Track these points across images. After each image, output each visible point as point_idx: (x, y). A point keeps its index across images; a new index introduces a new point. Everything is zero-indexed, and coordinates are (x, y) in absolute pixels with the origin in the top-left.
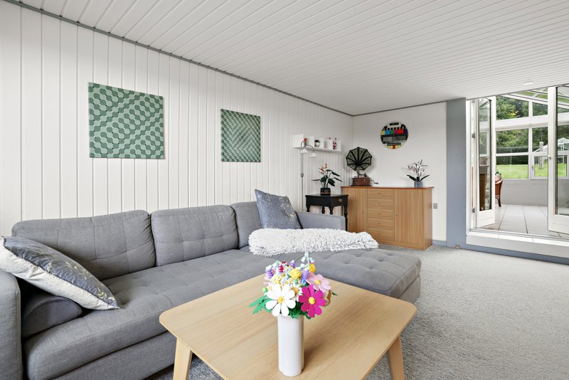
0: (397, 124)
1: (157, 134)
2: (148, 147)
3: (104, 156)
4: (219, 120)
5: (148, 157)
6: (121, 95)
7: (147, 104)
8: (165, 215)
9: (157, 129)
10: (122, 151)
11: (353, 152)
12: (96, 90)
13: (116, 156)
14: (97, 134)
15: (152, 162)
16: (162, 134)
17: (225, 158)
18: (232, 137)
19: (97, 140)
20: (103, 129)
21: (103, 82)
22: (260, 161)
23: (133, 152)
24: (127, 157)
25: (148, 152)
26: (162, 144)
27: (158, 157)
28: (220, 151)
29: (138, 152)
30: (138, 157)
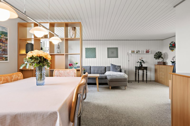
0: (173, 42)
1: (95, 54)
2: (93, 56)
3: (87, 58)
4: (107, 50)
5: (93, 58)
6: (89, 49)
7: (93, 49)
8: (93, 67)
9: (95, 53)
10: (89, 57)
11: (157, 53)
12: (86, 49)
13: (89, 58)
14: (86, 55)
15: (94, 59)
16: (96, 54)
17: (108, 57)
18: (110, 53)
19: (86, 56)
20: (87, 54)
21: (87, 47)
22: (118, 58)
23: (91, 57)
24: (90, 58)
25: (93, 57)
26: (96, 55)
27: (95, 58)
28: (107, 56)
29: (92, 57)
30: (92, 58)
